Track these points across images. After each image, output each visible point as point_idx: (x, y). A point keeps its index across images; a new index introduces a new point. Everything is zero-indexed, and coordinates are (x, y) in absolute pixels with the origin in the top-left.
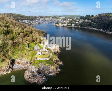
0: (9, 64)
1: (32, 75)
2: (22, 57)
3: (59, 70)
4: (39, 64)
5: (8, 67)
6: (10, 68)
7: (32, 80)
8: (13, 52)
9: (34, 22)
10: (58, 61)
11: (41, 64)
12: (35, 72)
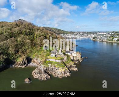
0: (24, 60)
1: (38, 72)
2: (38, 57)
3: (68, 74)
4: (49, 64)
5: (22, 62)
6: (25, 63)
7: (36, 76)
8: (31, 52)
9: (70, 36)
10: (73, 67)
11: (51, 64)
12: (42, 70)
